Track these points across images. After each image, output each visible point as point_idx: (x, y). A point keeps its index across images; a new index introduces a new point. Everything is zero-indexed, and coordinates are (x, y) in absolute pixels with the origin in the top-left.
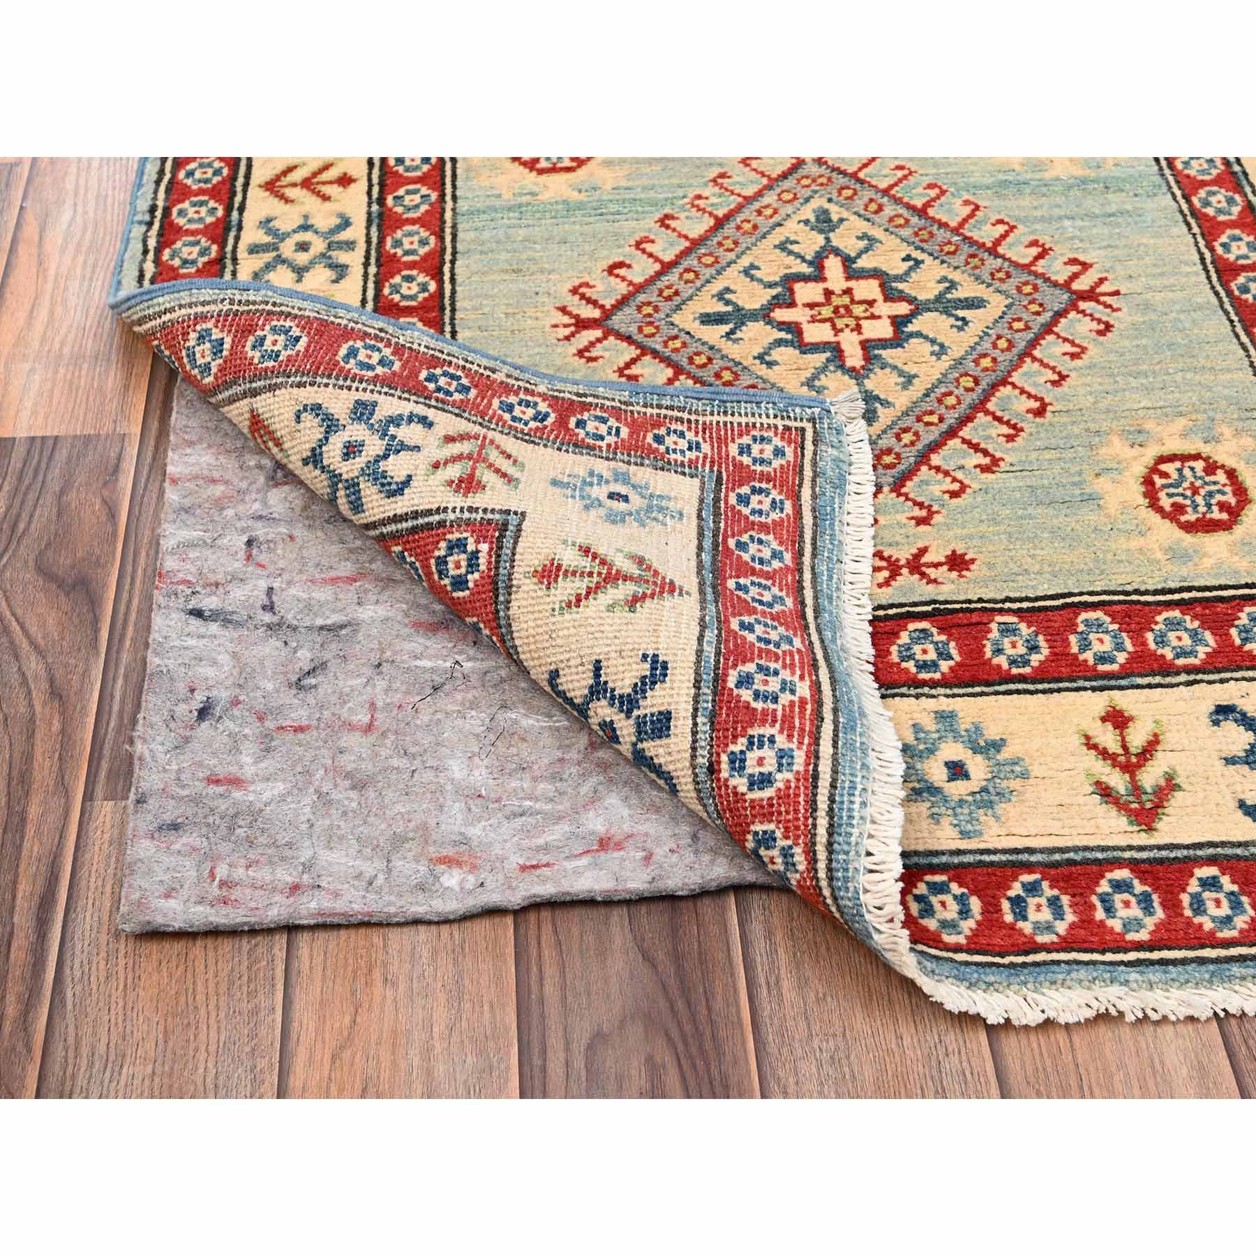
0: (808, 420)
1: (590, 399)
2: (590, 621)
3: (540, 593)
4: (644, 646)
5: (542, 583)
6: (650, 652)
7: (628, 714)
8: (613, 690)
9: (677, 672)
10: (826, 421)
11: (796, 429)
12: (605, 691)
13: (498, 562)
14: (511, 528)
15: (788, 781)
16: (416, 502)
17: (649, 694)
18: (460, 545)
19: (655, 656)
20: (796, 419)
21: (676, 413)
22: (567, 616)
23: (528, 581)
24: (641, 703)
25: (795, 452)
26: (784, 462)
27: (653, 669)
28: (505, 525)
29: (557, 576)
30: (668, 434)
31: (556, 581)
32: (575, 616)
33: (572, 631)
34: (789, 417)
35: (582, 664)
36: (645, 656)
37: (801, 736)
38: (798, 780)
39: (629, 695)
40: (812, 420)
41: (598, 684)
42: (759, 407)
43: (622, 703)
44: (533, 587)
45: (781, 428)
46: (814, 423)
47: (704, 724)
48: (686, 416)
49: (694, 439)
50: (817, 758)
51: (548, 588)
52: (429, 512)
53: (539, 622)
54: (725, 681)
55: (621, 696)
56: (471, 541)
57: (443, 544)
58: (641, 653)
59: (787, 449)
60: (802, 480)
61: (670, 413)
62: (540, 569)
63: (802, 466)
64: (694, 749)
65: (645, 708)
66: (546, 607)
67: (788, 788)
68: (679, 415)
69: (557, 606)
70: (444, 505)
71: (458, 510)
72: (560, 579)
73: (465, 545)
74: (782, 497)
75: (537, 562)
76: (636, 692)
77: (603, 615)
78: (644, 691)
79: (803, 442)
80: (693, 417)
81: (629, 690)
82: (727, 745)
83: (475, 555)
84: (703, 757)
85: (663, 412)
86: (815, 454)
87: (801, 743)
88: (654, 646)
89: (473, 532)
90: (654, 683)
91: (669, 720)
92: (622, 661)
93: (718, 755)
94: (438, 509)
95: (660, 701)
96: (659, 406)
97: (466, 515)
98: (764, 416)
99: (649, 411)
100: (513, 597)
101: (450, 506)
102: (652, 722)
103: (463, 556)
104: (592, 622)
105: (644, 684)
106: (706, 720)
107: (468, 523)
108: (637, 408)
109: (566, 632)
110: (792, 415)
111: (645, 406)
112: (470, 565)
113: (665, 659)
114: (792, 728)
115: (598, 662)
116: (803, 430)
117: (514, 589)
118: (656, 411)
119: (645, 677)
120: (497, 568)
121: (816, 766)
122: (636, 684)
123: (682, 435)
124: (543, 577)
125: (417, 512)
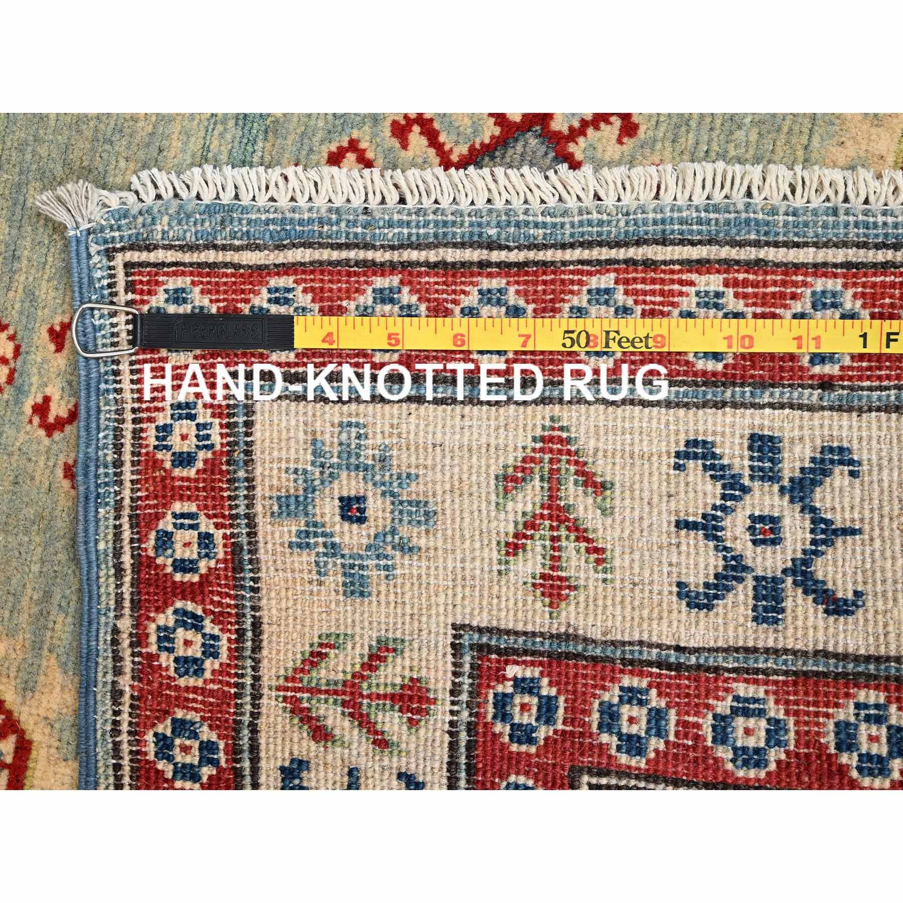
0: (110, 258)
1: (127, 559)
2: (626, 535)
3: (582, 599)
4: (664, 468)
5: (568, 596)
6: (672, 461)
7: (745, 490)
8: (715, 507)
9: (701, 429)
10: (108, 235)
11: (127, 275)
12: (715, 518)
13: (533, 653)
14: (485, 640)
15: (855, 296)
16: (437, 765)
17: (726, 461)
18: (502, 702)
19: (678, 455)
20: (112, 276)
21: (128, 440)
22: (617, 563)
23: (564, 614)
24: (736, 471)
25: (175, 274)
26: (197, 289)
27: (696, 457)
28: (480, 648)
29: (560, 579)
30: (167, 448)
31: (567, 579)
32: (617, 553)
33: (636, 556)
34: (110, 286)
35: (678, 545)
36: (677, 467)
37: (795, 284)
38: (855, 285)
39: (724, 487)
40: (109, 254)
41: (705, 527)
42: (101, 328)
43: (733, 498)
44: (572, 608)
45: (130, 296)
46: (115, 250)
47: (772, 395)
48: (129, 426)
49: (169, 412)
50: (825, 264)
51: (576, 588)
52: (453, 746)
53: (618, 599)
54: (714, 374)
55: (724, 497)
56: (500, 689)
57: (498, 728)
58: (672, 472)
59: (171, 286)
60: (226, 265)
61: (128, 448)
62: (547, 600)
63: (200, 265)
64: (801, 407)
65: (743, 467)
66: (600, 590)
67: (863, 295)
68: (128, 435)
69: (601, 576)
70: (447, 727)
71: (456, 708)
72: (564, 574)
73: (505, 695)
74: (264, 291)
75: (539, 604)
76: (722, 477)
77: (618, 520)
78: (723, 468)
79: (155, 265)
80: (129, 416)
81: (719, 485)
82: (801, 368)
83: (518, 683)
84: (811, 395)
85: (127, 457)
86: (169, 247)
87: (805, 284)
88: (665, 457)
89: (489, 686)
90: (714, 456)
91: (761, 438)
92: (682, 495)
93: (812, 377)
94: (451, 734)
95: (737, 447)
96: (118, 464)
97: (464, 697)
98: (114, 320)
99: (128, 477)
100: (581, 632)
101: (448, 718)
102: (760, 459)
103: (517, 700)
104: (627, 532)
105: (713, 467)
106: (767, 393)
107: (475, 693)
108: (127, 493)
109: (636, 566)
110: (105, 282)
111: (120, 483)
112: (530, 692)
113: (682, 443)
114: (782, 296)
115: (678, 524)
116: (127, 265)
117: (571, 631)
118: (127, 468)
119: (704, 466)
120: (541, 654)
121: (835, 266)
122: (712, 477)
123: (166, 430)
124: (559, 595)
125: (449, 764)
